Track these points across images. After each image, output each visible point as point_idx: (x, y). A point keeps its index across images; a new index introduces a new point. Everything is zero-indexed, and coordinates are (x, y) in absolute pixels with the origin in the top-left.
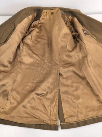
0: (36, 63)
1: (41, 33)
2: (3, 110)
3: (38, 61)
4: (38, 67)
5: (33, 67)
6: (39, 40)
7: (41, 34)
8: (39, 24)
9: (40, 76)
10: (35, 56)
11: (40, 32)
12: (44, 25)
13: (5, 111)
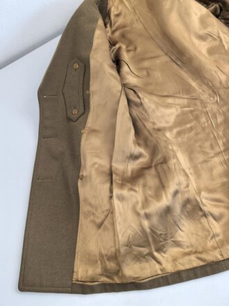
0: (186, 113)
1: (136, 49)
2: (213, 240)
3: (185, 107)
4: (197, 118)
5: (189, 126)
6: (146, 64)
7: (139, 50)
8: (113, 32)
9: (221, 133)
10: (170, 100)
11: (130, 48)
12: (127, 29)
13: (219, 240)
